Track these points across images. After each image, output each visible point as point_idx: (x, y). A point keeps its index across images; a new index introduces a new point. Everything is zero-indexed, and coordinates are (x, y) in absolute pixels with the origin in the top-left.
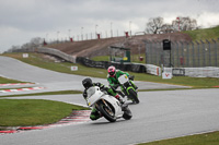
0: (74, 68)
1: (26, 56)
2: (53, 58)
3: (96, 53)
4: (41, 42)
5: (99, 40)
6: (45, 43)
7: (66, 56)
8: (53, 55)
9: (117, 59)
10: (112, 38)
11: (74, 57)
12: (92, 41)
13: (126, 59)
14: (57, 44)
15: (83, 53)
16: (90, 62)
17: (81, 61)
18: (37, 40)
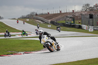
0: (49, 26)
1: (28, 20)
2: (40, 21)
3: (59, 19)
4: (35, 14)
5: (61, 13)
6: (36, 15)
7: (46, 20)
8: (40, 20)
9: (69, 22)
10: (67, 13)
11: (50, 21)
12: (58, 14)
13: (73, 22)
14: (42, 15)
15: (54, 19)
16: (57, 23)
17: (52, 23)
18: (33, 13)
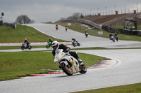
0: (100, 33)
1: (69, 24)
2: (87, 26)
3: (114, 24)
4: (80, 16)
5: (117, 15)
6: (82, 17)
7: (96, 25)
8: (87, 24)
9: (128, 27)
10: (125, 14)
11: (101, 25)
12: (112, 15)
13: (134, 27)
14: (90, 17)
15: (107, 23)
16: (111, 29)
17: (105, 28)
18: (77, 14)
